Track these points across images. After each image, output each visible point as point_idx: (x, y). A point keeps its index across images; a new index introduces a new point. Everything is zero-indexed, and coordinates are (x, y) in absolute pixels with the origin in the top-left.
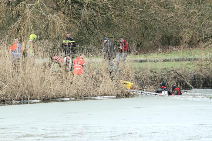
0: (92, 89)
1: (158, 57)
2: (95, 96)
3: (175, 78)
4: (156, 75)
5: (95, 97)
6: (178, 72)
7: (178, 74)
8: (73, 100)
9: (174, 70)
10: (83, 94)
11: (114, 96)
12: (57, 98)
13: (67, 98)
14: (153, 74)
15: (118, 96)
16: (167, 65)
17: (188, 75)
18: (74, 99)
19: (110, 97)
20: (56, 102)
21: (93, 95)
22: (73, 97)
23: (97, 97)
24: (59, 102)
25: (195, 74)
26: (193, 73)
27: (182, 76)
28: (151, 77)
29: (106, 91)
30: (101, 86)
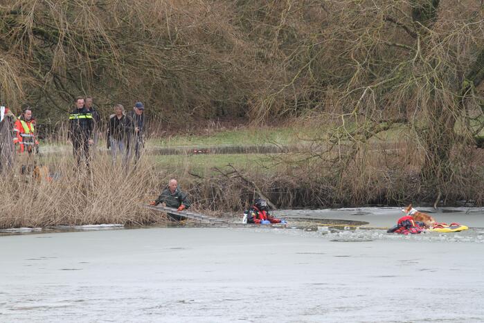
0: (76, 209)
1: (190, 143)
2: (83, 224)
3: (238, 187)
4: (200, 181)
5: (84, 226)
6: (244, 176)
7: (243, 179)
8: (38, 233)
9: (236, 171)
10: (58, 219)
11: (121, 224)
12: (7, 228)
13: (26, 227)
14: (194, 180)
15: (129, 225)
16: (216, 162)
17: (263, 181)
18: (40, 229)
19: (112, 225)
20: (5, 235)
21: (79, 222)
22: (40, 226)
23: (87, 226)
24: (9, 235)
25: (276, 179)
26: (274, 178)
27: (251, 184)
28: (191, 186)
29: (105, 213)
30: (95, 204)
